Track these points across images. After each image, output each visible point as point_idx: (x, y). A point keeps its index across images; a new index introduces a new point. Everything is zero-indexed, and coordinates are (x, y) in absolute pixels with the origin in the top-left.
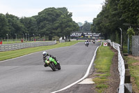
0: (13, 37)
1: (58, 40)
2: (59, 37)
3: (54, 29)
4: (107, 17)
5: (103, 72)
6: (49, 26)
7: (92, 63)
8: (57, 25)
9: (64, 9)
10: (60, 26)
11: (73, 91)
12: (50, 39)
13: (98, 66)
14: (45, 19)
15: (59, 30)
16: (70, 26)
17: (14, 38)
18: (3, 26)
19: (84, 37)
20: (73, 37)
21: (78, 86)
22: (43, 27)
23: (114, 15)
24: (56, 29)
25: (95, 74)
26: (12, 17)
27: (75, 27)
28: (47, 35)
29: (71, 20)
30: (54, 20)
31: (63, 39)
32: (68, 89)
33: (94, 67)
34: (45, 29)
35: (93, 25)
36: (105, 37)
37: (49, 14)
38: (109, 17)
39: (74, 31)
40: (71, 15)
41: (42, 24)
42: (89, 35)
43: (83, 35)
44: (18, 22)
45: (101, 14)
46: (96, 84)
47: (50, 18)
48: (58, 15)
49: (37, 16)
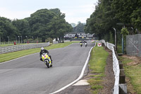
0: (5, 40)
1: (52, 42)
2: (53, 38)
3: (47, 31)
4: (100, 17)
5: (98, 73)
6: (41, 28)
7: (86, 64)
8: (50, 26)
9: (57, 10)
10: (54, 27)
11: (68, 92)
12: (44, 41)
13: (93, 67)
14: (37, 21)
15: (52, 32)
16: (63, 27)
17: (7, 41)
19: (78, 38)
20: (67, 39)
21: (73, 88)
22: (36, 29)
23: (108, 15)
24: (49, 30)
25: (89, 75)
26: (4, 19)
27: (69, 28)
28: (40, 37)
29: (64, 21)
30: (46, 22)
31: (56, 40)
32: (63, 91)
33: (88, 68)
34: (38, 31)
35: (86, 25)
36: (99, 37)
37: (41, 16)
38: (103, 17)
39: (68, 32)
40: (64, 16)
41: (34, 26)
42: (83, 35)
43: (76, 36)
44: (11, 24)
45: (95, 14)
46: (91, 85)
47: (43, 20)
48: (51, 17)
49: (29, 18)
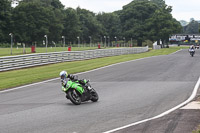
0: (86, 41)
1: (151, 46)
2: (153, 41)
3: (145, 30)
6: (138, 26)
8: (150, 24)
10: (155, 26)
11: (174, 118)
12: (140, 45)
14: (132, 15)
15: (152, 31)
16: (168, 26)
17: (88, 42)
18: (72, 25)
19: (189, 41)
20: (173, 42)
21: (180, 112)
22: (129, 27)
24: (149, 30)
26: (85, 12)
27: (177, 28)
28: (135, 38)
29: (170, 17)
30: (145, 17)
31: (158, 44)
32: (165, 116)
34: (132, 30)
37: (138, 8)
39: (175, 32)
40: (170, 9)
41: (127, 22)
42: (197, 38)
43: (187, 38)
44: (94, 19)
47: (140, 14)
48: (151, 10)
49: (121, 11)
